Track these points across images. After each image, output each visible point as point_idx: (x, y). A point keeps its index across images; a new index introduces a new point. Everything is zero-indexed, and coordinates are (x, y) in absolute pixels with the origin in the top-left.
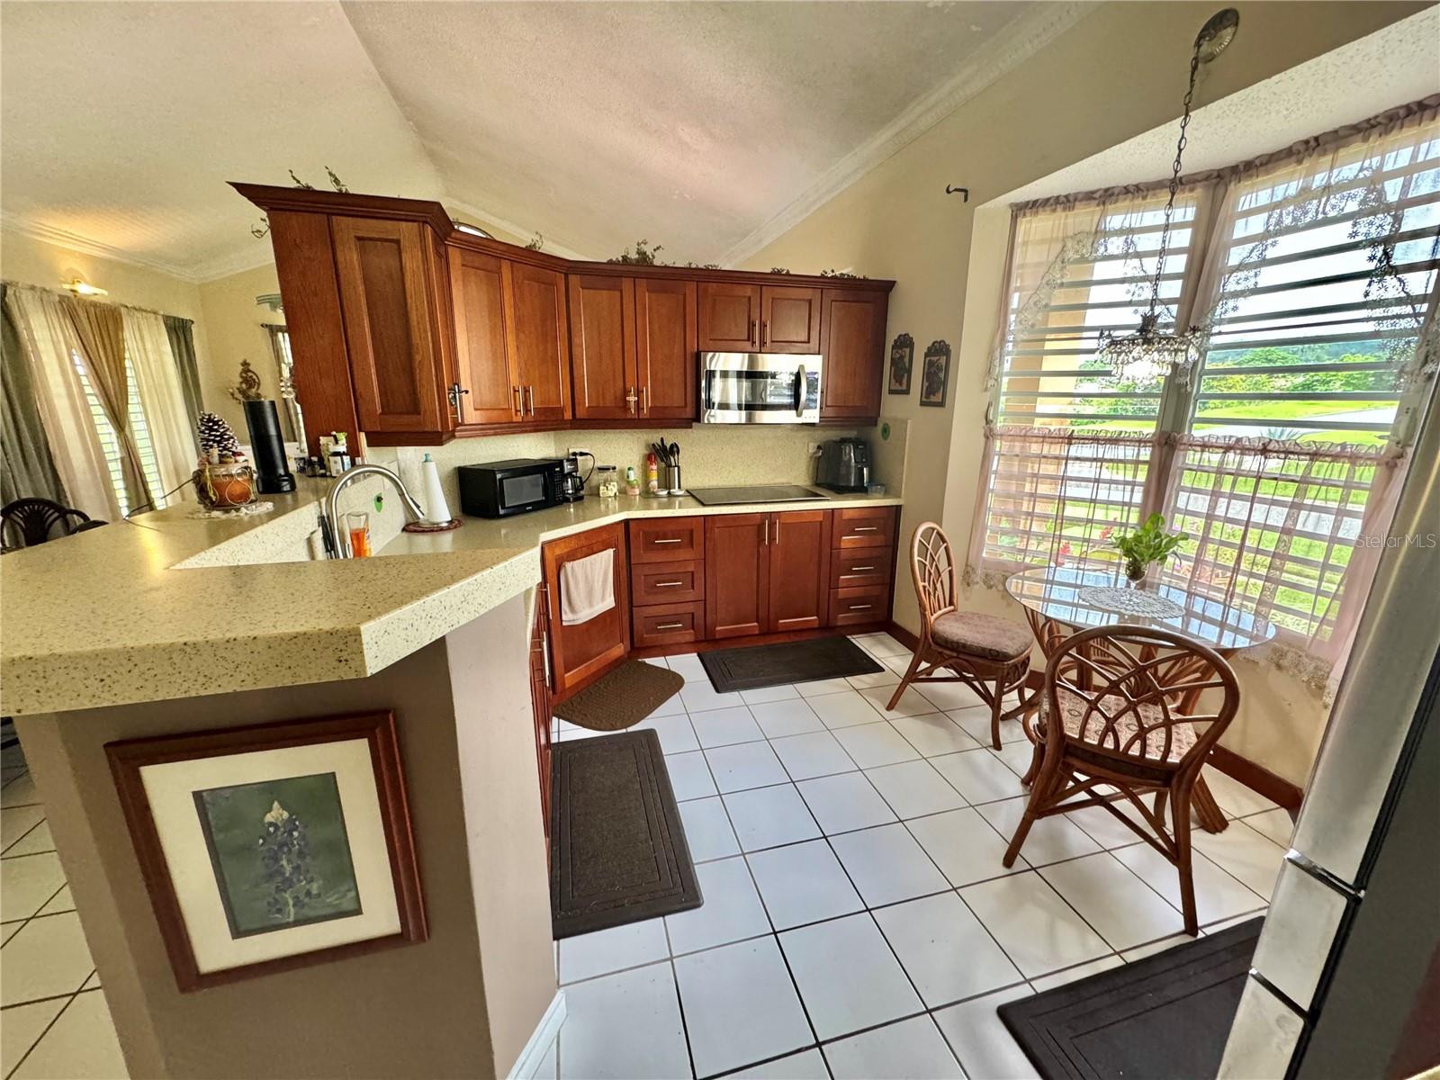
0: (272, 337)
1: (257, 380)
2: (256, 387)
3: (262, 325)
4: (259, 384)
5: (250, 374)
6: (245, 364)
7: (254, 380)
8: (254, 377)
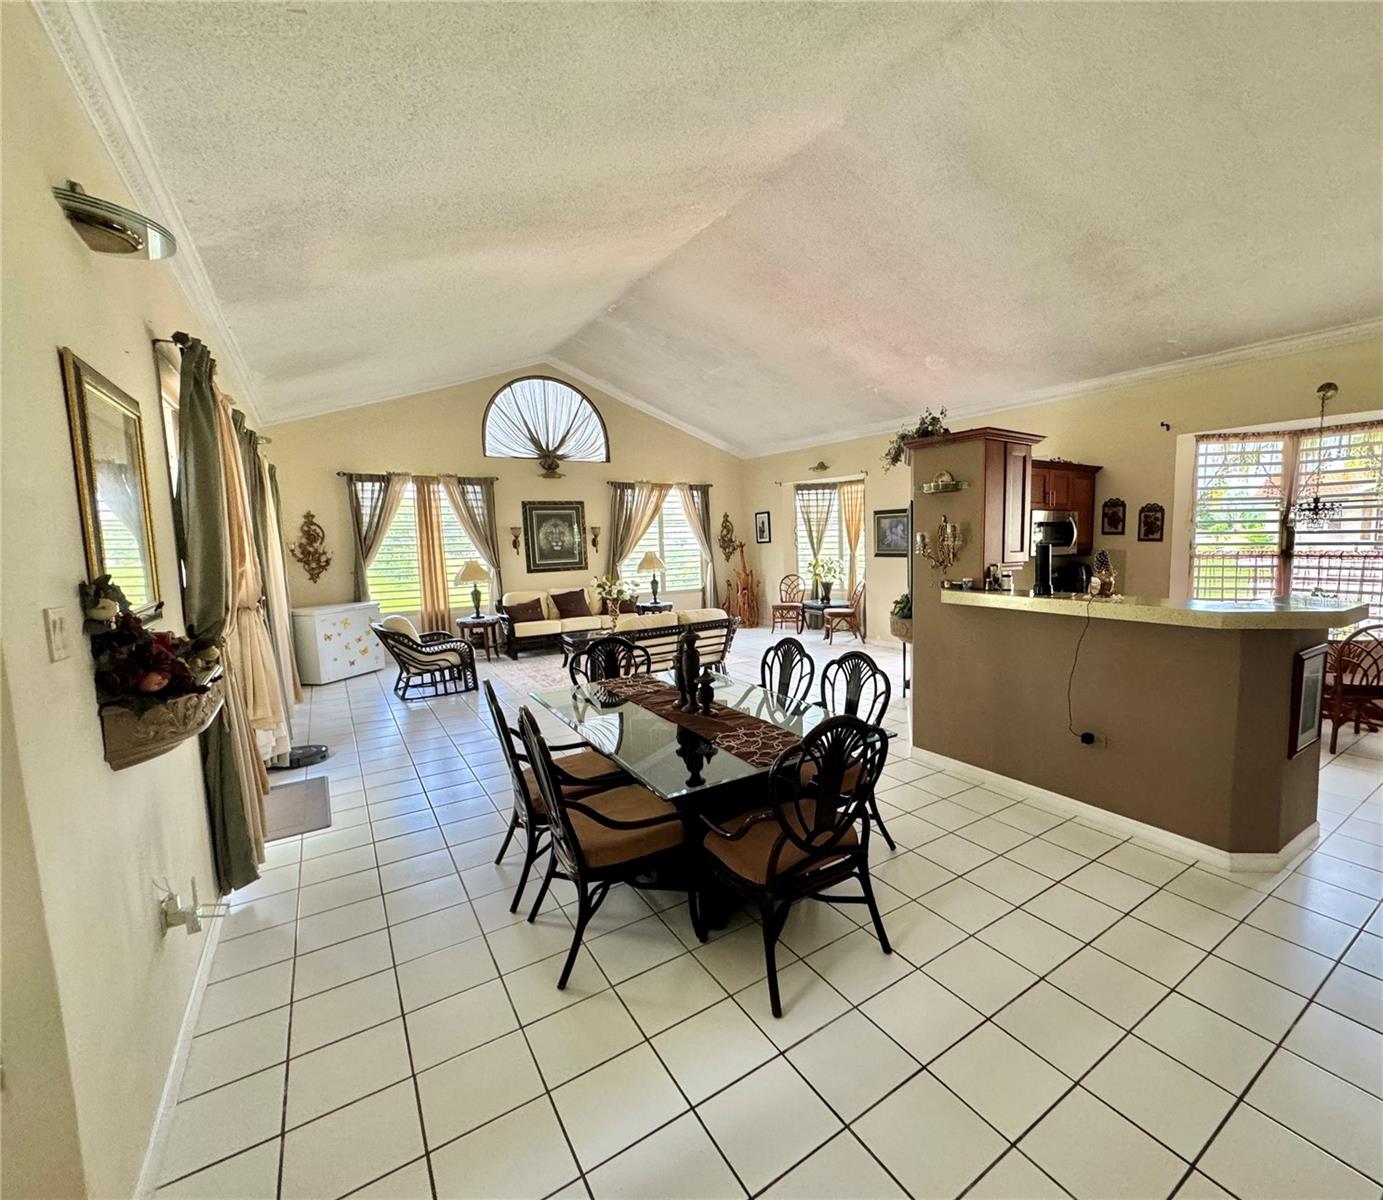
0: (350, 487)
1: (321, 534)
2: (319, 542)
3: (338, 474)
4: (323, 539)
5: (313, 527)
6: (309, 517)
7: (318, 534)
8: (318, 530)
